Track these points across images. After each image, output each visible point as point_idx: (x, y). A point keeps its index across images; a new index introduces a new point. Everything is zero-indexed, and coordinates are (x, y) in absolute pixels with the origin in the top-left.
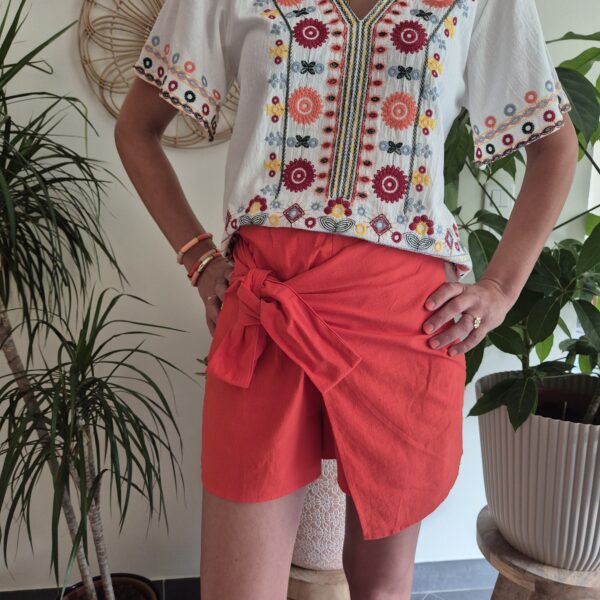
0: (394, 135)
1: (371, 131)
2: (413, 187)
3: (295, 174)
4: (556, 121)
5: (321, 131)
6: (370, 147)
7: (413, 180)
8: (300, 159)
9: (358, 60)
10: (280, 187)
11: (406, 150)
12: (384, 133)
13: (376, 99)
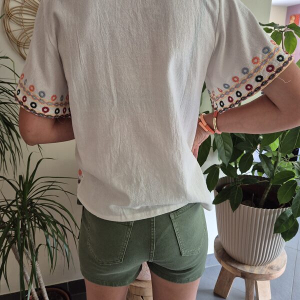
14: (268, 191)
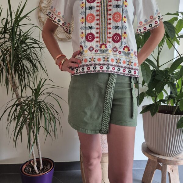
0: (116, 24)
1: (110, 24)
2: (123, 38)
3: (89, 37)
4: (158, 24)
5: (95, 24)
6: (110, 28)
7: (123, 36)
8: (90, 33)
9: (104, 4)
10: (85, 41)
11: (120, 28)
12: (113, 24)
13: (110, 15)
14: (176, 110)
